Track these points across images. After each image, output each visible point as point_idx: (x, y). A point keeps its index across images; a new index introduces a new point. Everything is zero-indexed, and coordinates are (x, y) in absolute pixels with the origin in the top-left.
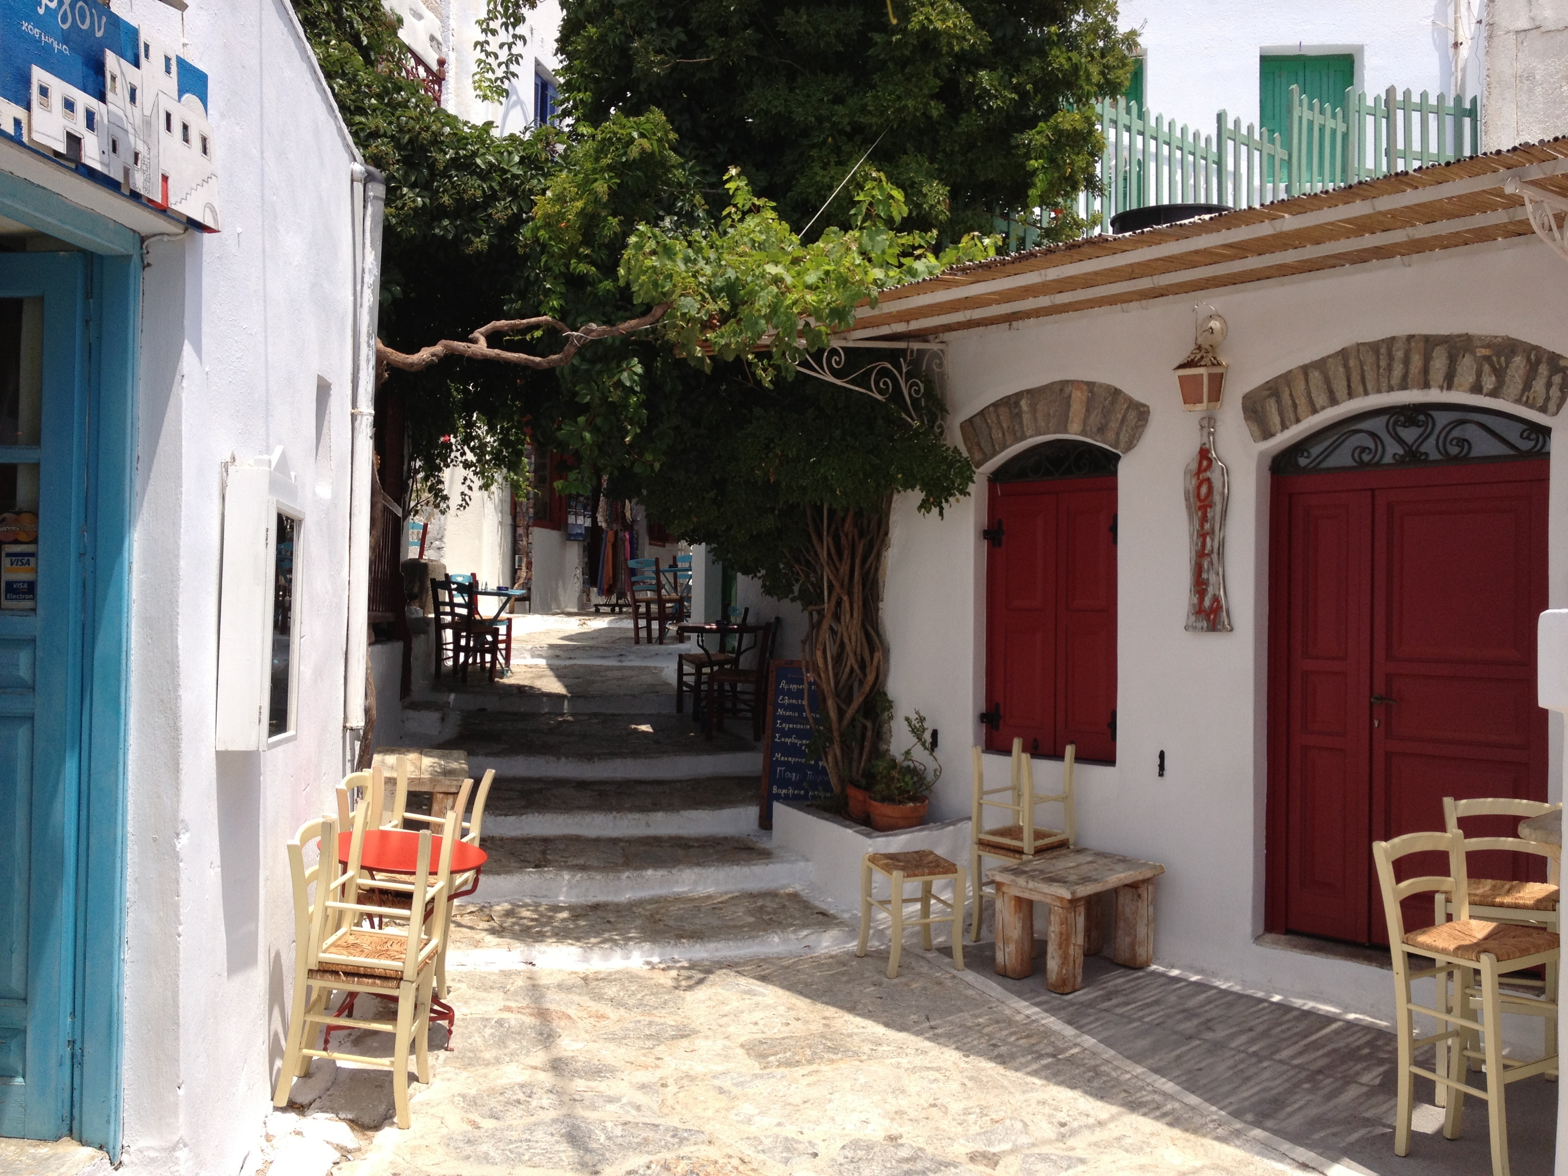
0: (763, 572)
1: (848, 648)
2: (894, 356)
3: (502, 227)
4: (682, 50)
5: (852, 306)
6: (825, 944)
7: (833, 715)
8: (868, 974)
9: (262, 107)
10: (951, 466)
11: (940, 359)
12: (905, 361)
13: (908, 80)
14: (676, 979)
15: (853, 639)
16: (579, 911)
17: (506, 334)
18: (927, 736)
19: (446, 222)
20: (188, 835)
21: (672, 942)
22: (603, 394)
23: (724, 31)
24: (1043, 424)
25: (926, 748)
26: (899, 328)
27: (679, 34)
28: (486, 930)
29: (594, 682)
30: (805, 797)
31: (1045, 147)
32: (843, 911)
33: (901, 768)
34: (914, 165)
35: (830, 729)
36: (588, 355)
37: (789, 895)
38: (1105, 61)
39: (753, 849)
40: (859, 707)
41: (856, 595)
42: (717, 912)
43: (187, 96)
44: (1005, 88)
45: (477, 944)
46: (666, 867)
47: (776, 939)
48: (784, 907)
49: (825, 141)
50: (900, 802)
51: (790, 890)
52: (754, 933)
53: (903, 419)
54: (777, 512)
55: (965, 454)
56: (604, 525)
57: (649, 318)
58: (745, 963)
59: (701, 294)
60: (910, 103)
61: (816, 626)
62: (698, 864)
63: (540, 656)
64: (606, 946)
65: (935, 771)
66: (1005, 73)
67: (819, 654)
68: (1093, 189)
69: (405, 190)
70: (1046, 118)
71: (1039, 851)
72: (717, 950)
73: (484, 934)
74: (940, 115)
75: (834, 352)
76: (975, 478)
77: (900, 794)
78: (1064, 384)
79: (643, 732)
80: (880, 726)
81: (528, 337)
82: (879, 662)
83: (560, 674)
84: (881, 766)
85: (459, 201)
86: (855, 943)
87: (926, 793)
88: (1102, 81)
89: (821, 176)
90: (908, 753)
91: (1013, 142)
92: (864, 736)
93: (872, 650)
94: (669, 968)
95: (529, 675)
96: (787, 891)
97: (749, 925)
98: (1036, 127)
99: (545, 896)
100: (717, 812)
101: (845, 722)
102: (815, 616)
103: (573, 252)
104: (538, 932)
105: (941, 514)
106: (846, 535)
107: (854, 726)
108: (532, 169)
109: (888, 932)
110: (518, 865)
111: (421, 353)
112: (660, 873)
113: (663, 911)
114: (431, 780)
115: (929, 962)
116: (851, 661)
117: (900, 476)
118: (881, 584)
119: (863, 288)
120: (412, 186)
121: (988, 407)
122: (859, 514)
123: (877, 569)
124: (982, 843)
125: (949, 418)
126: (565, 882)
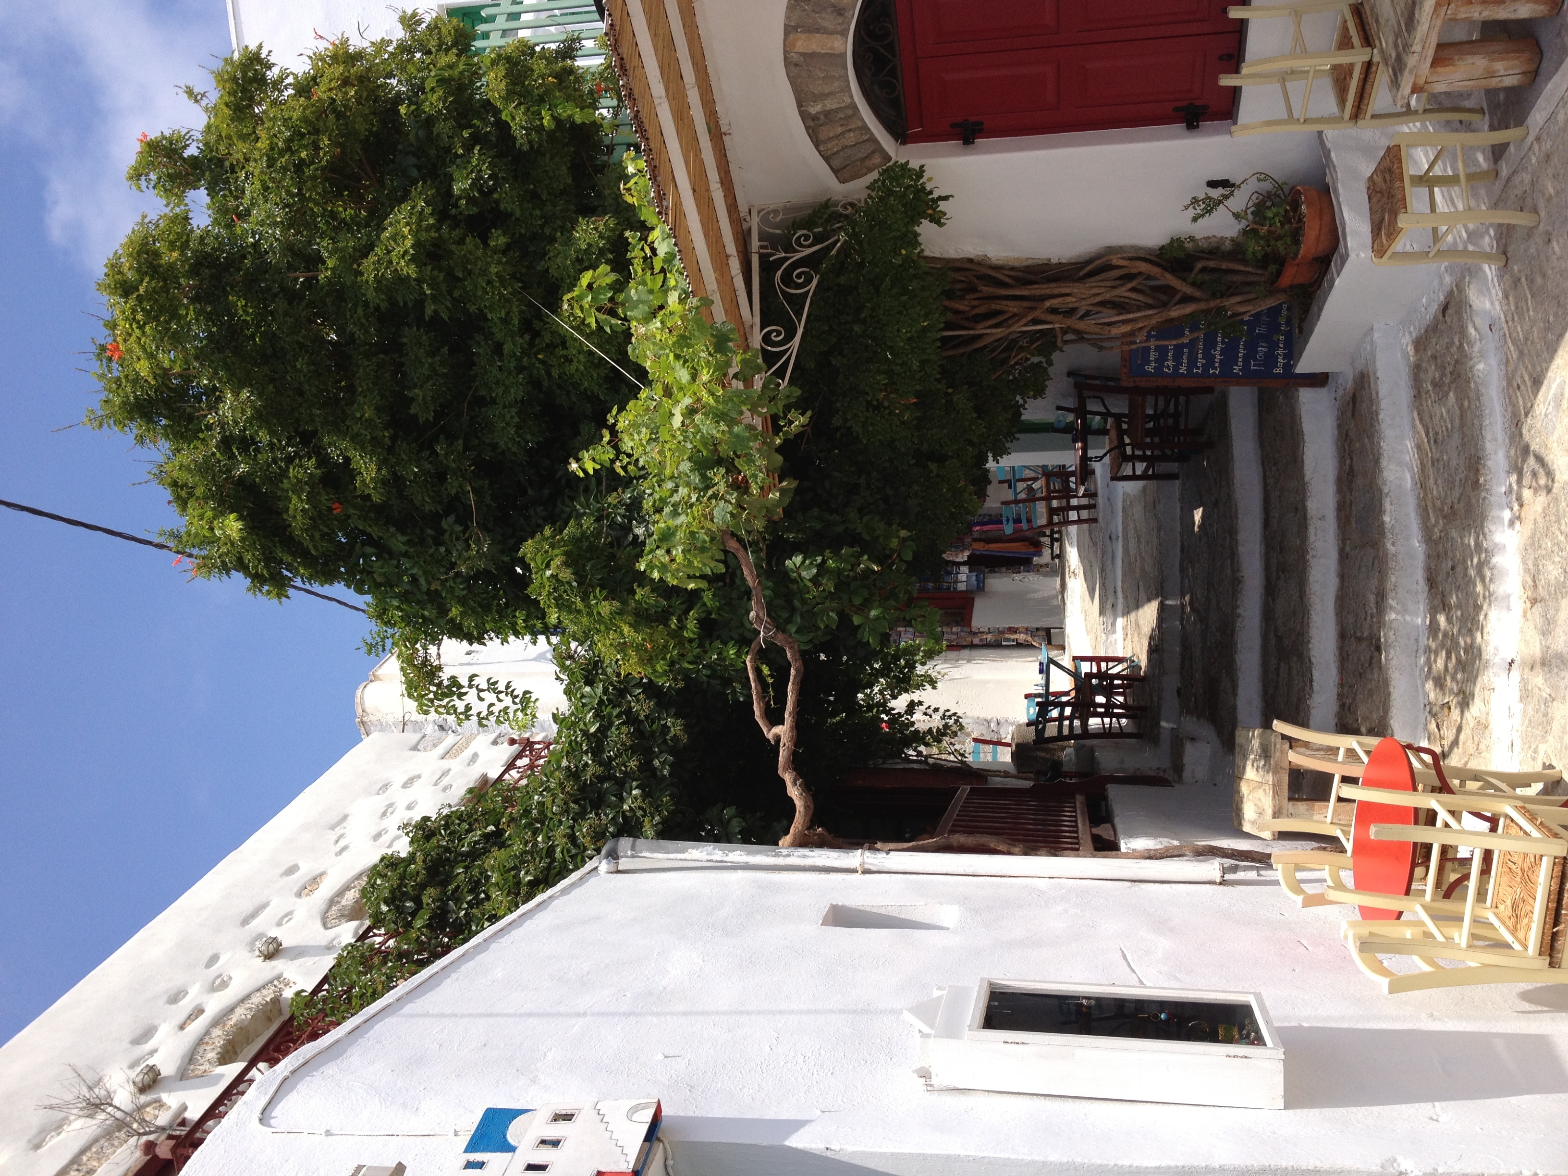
0: (1018, 398)
1: (1107, 296)
2: (768, 267)
3: (657, 704)
4: (464, 519)
5: (712, 327)
6: (1488, 305)
7: (1188, 309)
8: (1533, 250)
9: (530, 1015)
10: (890, 192)
11: (768, 213)
12: (773, 255)
13: (470, 273)
14: (1536, 491)
15: (1095, 291)
16: (1437, 602)
17: (768, 704)
18: (1216, 193)
19: (656, 763)
20: (1400, 1159)
21: (1483, 494)
22: (826, 598)
23: (441, 477)
24: (836, 84)
25: (1232, 194)
26: (735, 265)
27: (448, 522)
28: (1462, 713)
29: (1143, 570)
30: (1289, 335)
31: (528, 110)
32: (1441, 283)
33: (1255, 222)
34: (559, 260)
35: (1207, 311)
36: (785, 615)
37: (1417, 350)
38: (433, 50)
39: (1354, 398)
40: (1178, 277)
41: (1043, 292)
42: (1440, 437)
43: (511, 1139)
44: (469, 162)
45: (1483, 726)
46: (1380, 500)
47: (1481, 366)
48: (1434, 357)
49: (541, 362)
50: (1300, 220)
51: (1410, 349)
52: (1472, 395)
53: (838, 252)
54: (950, 390)
55: (874, 175)
56: (967, 553)
57: (741, 554)
58: (1514, 405)
59: (709, 499)
60: (494, 269)
61: (1081, 337)
62: (1377, 461)
63: (1113, 624)
64: (1488, 574)
65: (1259, 180)
66: (454, 163)
67: (1115, 331)
68: (573, 49)
69: (626, 807)
70: (497, 112)
71: (1368, 41)
72: (1496, 440)
73: (1467, 714)
74: (505, 234)
75: (766, 339)
76: (903, 161)
77: (1290, 222)
78: (788, 62)
79: (1203, 517)
80: (1203, 251)
81: (770, 681)
82: (1124, 258)
83: (1133, 605)
84: (1253, 247)
85: (633, 749)
86: (1486, 268)
87: (1286, 189)
88: (455, 51)
89: (577, 366)
90: (1237, 216)
91: (526, 148)
92: (1213, 270)
93: (1109, 267)
94: (1519, 499)
95: (1136, 639)
96: (1412, 353)
97: (1459, 400)
98: (506, 122)
99: (1417, 640)
100: (1306, 437)
101: (1198, 294)
102: (1069, 337)
103: (676, 634)
104: (1466, 651)
105: (946, 198)
106: (974, 307)
107: (1202, 283)
108: (597, 673)
109: (1471, 226)
110: (1376, 670)
111: (794, 798)
112: (1387, 506)
113: (1438, 504)
114: (1275, 773)
115: (1515, 172)
116: (1123, 292)
117: (904, 252)
118: (1030, 262)
119: (690, 316)
120: (622, 800)
121: (819, 152)
122: (949, 294)
123: (1013, 269)
124: (1356, 115)
125: (835, 198)
126: (1400, 617)
